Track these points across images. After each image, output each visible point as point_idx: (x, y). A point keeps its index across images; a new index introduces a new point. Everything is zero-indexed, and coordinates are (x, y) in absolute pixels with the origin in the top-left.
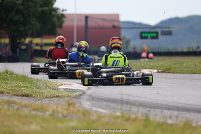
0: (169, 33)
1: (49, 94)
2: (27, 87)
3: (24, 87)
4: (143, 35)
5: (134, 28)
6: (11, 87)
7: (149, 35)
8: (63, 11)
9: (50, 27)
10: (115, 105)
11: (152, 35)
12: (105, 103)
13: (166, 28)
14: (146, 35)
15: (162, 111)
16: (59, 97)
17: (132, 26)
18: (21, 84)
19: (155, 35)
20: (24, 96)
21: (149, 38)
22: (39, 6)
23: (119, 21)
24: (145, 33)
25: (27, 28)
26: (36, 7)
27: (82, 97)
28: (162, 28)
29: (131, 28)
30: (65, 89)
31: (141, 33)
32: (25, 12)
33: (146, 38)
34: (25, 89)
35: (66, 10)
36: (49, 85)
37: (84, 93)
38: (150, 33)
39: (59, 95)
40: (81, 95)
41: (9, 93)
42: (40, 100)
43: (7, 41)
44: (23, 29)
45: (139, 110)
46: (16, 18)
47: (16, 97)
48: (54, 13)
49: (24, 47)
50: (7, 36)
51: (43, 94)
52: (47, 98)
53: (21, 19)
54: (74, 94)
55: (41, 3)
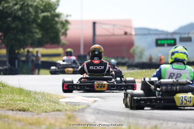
0: (189, 40)
1: (48, 108)
2: (24, 101)
3: (20, 100)
4: (159, 42)
5: (149, 34)
6: (5, 101)
7: (166, 42)
8: (67, 16)
9: (52, 35)
10: (122, 119)
11: (169, 42)
12: (112, 117)
13: (185, 34)
14: (163, 42)
15: (176, 124)
16: (60, 111)
17: (146, 32)
18: (17, 97)
19: (172, 42)
20: (20, 110)
21: (166, 45)
22: (40, 11)
23: (131, 27)
24: (161, 40)
25: (26, 36)
26: (36, 12)
27: (86, 110)
28: (180, 34)
29: (145, 35)
30: (67, 103)
31: (157, 40)
32: (23, 18)
33: (162, 45)
34: (22, 102)
35: (70, 16)
36: (49, 98)
37: (89, 106)
38: (167, 39)
39: (60, 109)
40: (85, 108)
41: (3, 107)
42: (38, 114)
43: (4, 51)
44: (22, 37)
45: (149, 123)
46: (13, 26)
47: (11, 112)
48: (57, 19)
49: (23, 59)
50: (4, 45)
51: (42, 108)
52: (46, 112)
53: (20, 26)
54: (77, 108)
55: (42, 7)
